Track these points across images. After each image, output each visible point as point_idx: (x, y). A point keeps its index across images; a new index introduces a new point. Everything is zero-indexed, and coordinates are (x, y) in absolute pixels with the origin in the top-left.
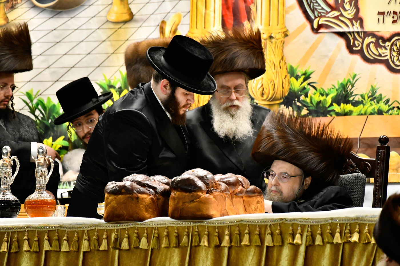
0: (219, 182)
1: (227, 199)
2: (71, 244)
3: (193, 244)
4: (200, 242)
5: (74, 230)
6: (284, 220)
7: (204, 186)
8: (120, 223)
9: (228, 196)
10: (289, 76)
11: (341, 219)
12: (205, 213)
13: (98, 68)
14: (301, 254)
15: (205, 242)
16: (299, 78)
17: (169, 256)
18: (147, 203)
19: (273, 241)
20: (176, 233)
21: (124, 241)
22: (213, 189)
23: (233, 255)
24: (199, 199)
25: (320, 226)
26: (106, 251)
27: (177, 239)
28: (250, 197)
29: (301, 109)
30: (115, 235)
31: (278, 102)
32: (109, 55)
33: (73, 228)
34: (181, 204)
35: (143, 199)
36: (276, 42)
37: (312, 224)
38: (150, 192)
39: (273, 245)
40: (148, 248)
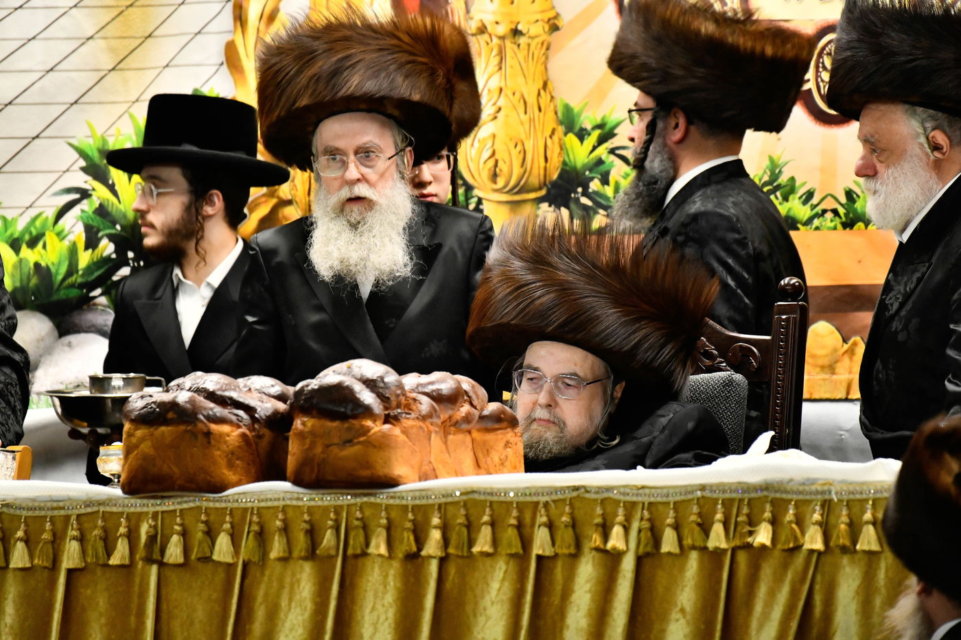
0: (414, 395)
1: (433, 435)
2: (36, 549)
3: (350, 552)
4: (367, 544)
5: (43, 513)
6: (583, 490)
7: (377, 404)
8: (163, 497)
9: (437, 429)
10: (561, 130)
11: (726, 488)
12: (381, 471)
13: (75, 106)
14: (625, 577)
15: (379, 546)
16: (586, 137)
17: (288, 580)
18: (231, 447)
19: (553, 544)
20: (305, 522)
21: (173, 543)
22: (399, 411)
23: (451, 578)
24: (365, 438)
25: (672, 506)
26: (127, 568)
27: (309, 537)
28: (488, 430)
29: (592, 213)
30: (150, 526)
31: (532, 196)
32: (103, 74)
33: (40, 509)
34: (319, 449)
35: (221, 435)
36: (529, 45)
37: (652, 500)
38: (238, 419)
39: (553, 554)
40: (235, 560)
